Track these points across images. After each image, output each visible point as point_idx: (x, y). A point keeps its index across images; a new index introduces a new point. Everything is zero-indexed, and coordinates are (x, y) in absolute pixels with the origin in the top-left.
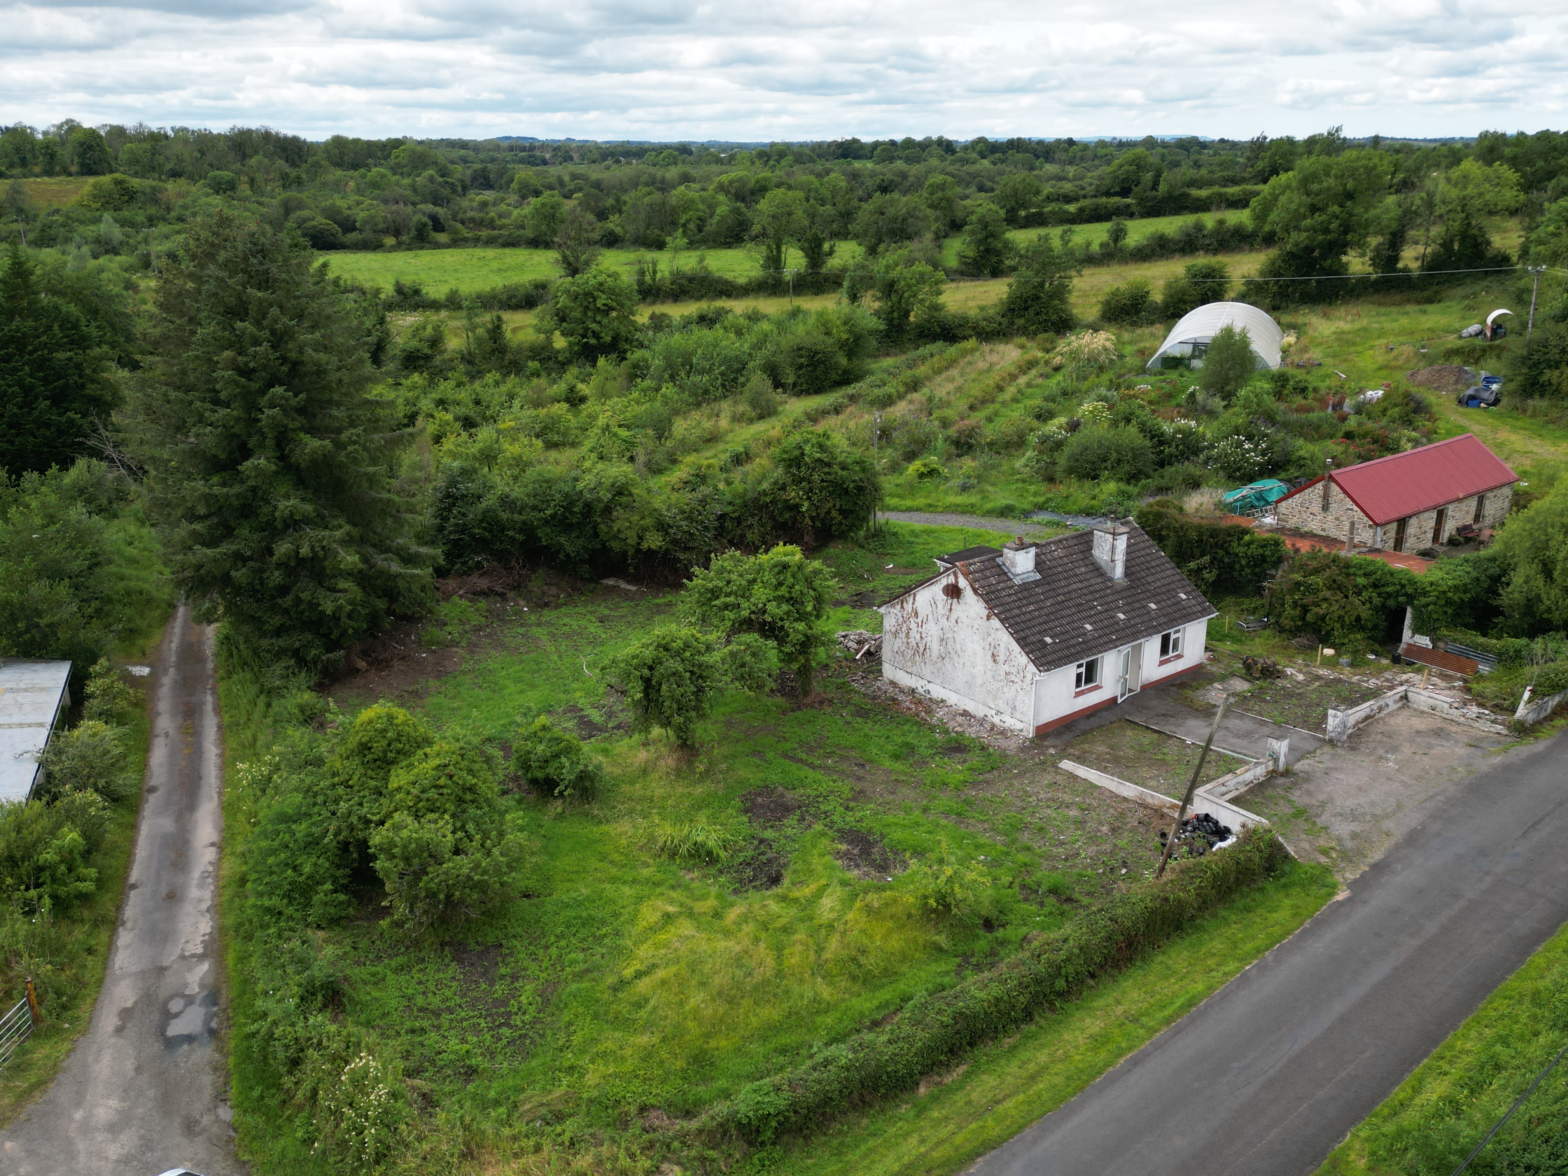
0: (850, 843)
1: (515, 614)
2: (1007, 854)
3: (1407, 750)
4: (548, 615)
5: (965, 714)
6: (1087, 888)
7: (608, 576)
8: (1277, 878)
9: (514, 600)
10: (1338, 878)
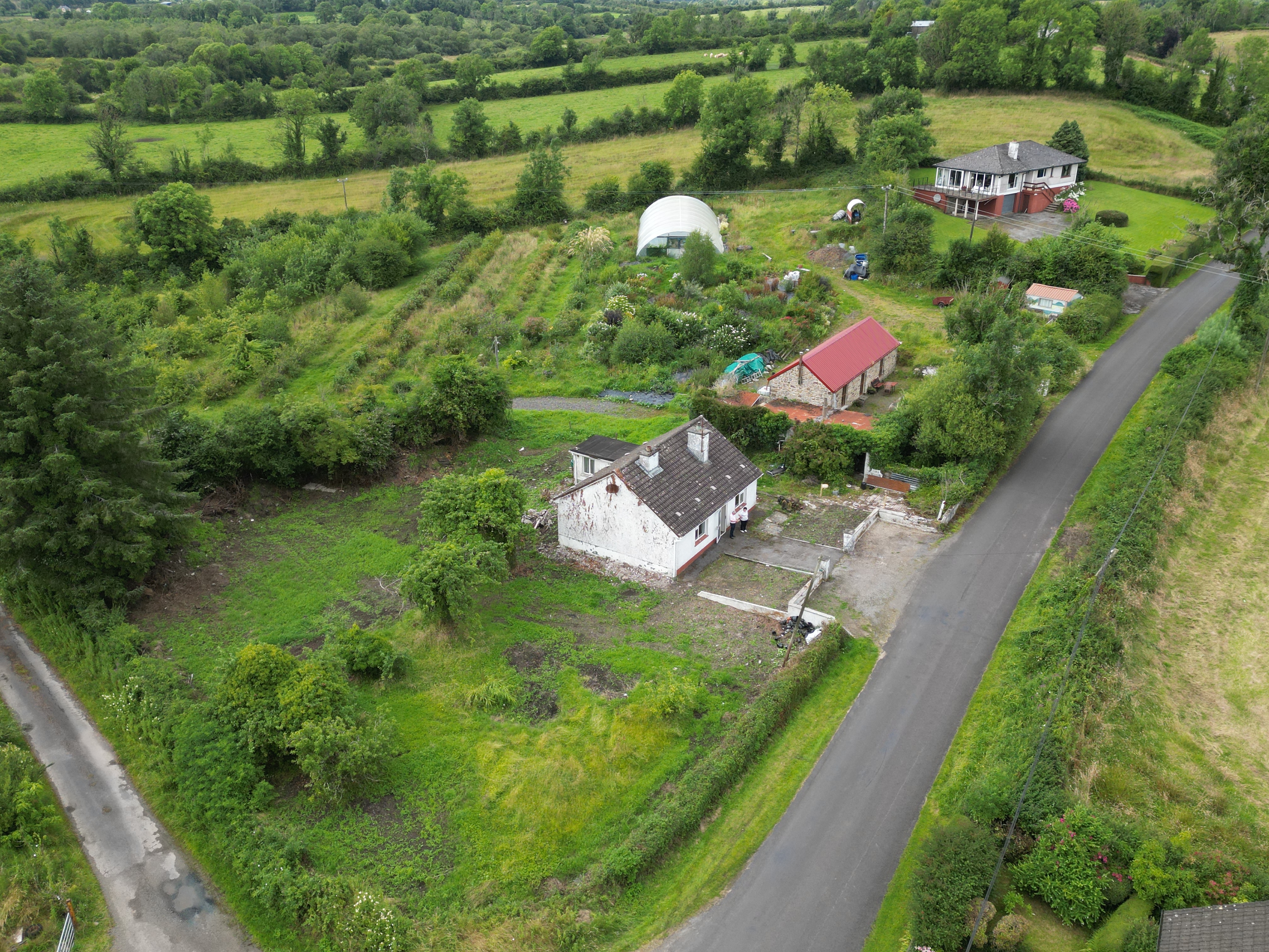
0: (589, 674)
1: (246, 526)
2: (690, 663)
3: (888, 551)
4: (274, 523)
5: (625, 565)
6: (743, 677)
7: (307, 483)
8: (846, 651)
9: (242, 515)
10: (877, 645)
